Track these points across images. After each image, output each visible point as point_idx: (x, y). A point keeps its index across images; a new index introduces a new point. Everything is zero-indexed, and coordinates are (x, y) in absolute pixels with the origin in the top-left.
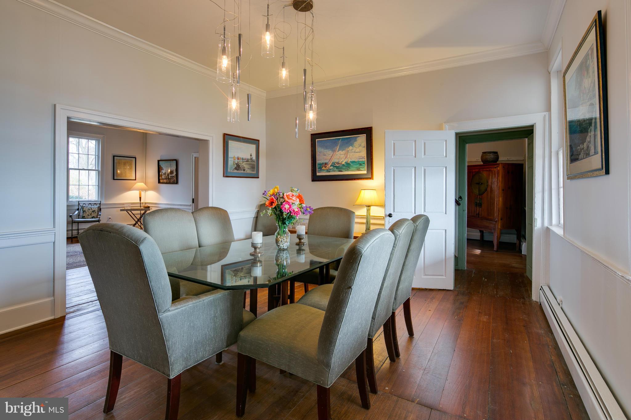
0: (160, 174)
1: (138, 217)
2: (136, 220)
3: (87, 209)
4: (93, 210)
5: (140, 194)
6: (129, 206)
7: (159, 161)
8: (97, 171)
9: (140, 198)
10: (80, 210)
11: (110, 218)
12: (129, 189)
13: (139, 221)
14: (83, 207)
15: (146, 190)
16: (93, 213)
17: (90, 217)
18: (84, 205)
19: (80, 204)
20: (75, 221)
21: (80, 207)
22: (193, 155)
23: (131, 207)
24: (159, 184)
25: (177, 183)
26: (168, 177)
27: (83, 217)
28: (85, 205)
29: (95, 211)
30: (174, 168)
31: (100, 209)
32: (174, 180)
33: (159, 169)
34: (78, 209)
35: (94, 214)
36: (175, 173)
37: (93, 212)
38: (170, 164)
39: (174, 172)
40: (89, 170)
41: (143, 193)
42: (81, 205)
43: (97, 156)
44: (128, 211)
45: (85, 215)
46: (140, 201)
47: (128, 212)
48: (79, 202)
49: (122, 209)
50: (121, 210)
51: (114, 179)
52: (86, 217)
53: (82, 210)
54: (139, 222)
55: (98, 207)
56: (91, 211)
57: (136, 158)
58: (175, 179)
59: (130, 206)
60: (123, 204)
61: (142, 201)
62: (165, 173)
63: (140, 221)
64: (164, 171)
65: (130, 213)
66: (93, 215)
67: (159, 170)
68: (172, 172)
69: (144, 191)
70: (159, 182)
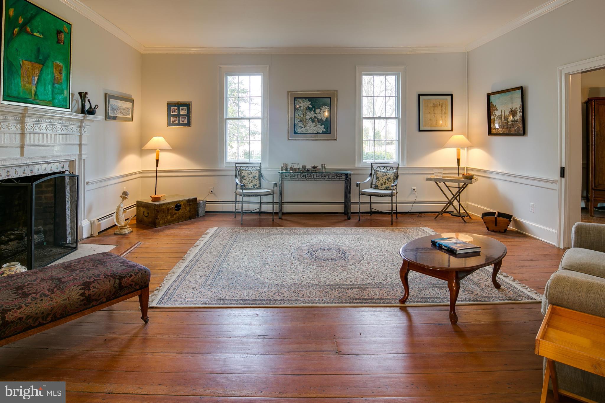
0: (492, 117)
1: (455, 191)
2: (450, 197)
3: (381, 175)
4: (388, 176)
5: (458, 154)
6: (439, 173)
7: (488, 96)
8: (397, 120)
9: (458, 160)
10: (373, 175)
11: (414, 190)
12: (441, 145)
13: (456, 198)
14: (376, 171)
15: (468, 148)
16: (387, 182)
17: (384, 187)
18: (378, 169)
19: (373, 167)
20: (363, 193)
21: (373, 172)
22: (561, 70)
23: (444, 174)
24: (490, 137)
25: (524, 133)
26: (507, 123)
27: (376, 187)
28: (380, 168)
29: (390, 178)
30: (517, 104)
31: (397, 177)
32: (518, 128)
33: (490, 108)
34: (371, 175)
35: (389, 183)
36: (519, 114)
37: (387, 179)
38: (511, 98)
39: (517, 113)
40: (386, 118)
41: (463, 152)
42: (375, 169)
43: (397, 97)
44: (437, 182)
45: (379, 184)
46: (459, 165)
47: (437, 184)
48: (372, 164)
49: (428, 176)
50: (428, 179)
51: (420, 130)
52: (379, 186)
53: (375, 175)
54: (455, 201)
55: (395, 173)
56: (385, 178)
57: (452, 95)
58: (520, 125)
59: (441, 173)
60: (432, 169)
61: (461, 166)
62: (501, 115)
63: (458, 198)
64: (498, 113)
65: (441, 184)
66: (387, 185)
67: (490, 111)
68: (513, 113)
69: (466, 149)
70: (490, 133)
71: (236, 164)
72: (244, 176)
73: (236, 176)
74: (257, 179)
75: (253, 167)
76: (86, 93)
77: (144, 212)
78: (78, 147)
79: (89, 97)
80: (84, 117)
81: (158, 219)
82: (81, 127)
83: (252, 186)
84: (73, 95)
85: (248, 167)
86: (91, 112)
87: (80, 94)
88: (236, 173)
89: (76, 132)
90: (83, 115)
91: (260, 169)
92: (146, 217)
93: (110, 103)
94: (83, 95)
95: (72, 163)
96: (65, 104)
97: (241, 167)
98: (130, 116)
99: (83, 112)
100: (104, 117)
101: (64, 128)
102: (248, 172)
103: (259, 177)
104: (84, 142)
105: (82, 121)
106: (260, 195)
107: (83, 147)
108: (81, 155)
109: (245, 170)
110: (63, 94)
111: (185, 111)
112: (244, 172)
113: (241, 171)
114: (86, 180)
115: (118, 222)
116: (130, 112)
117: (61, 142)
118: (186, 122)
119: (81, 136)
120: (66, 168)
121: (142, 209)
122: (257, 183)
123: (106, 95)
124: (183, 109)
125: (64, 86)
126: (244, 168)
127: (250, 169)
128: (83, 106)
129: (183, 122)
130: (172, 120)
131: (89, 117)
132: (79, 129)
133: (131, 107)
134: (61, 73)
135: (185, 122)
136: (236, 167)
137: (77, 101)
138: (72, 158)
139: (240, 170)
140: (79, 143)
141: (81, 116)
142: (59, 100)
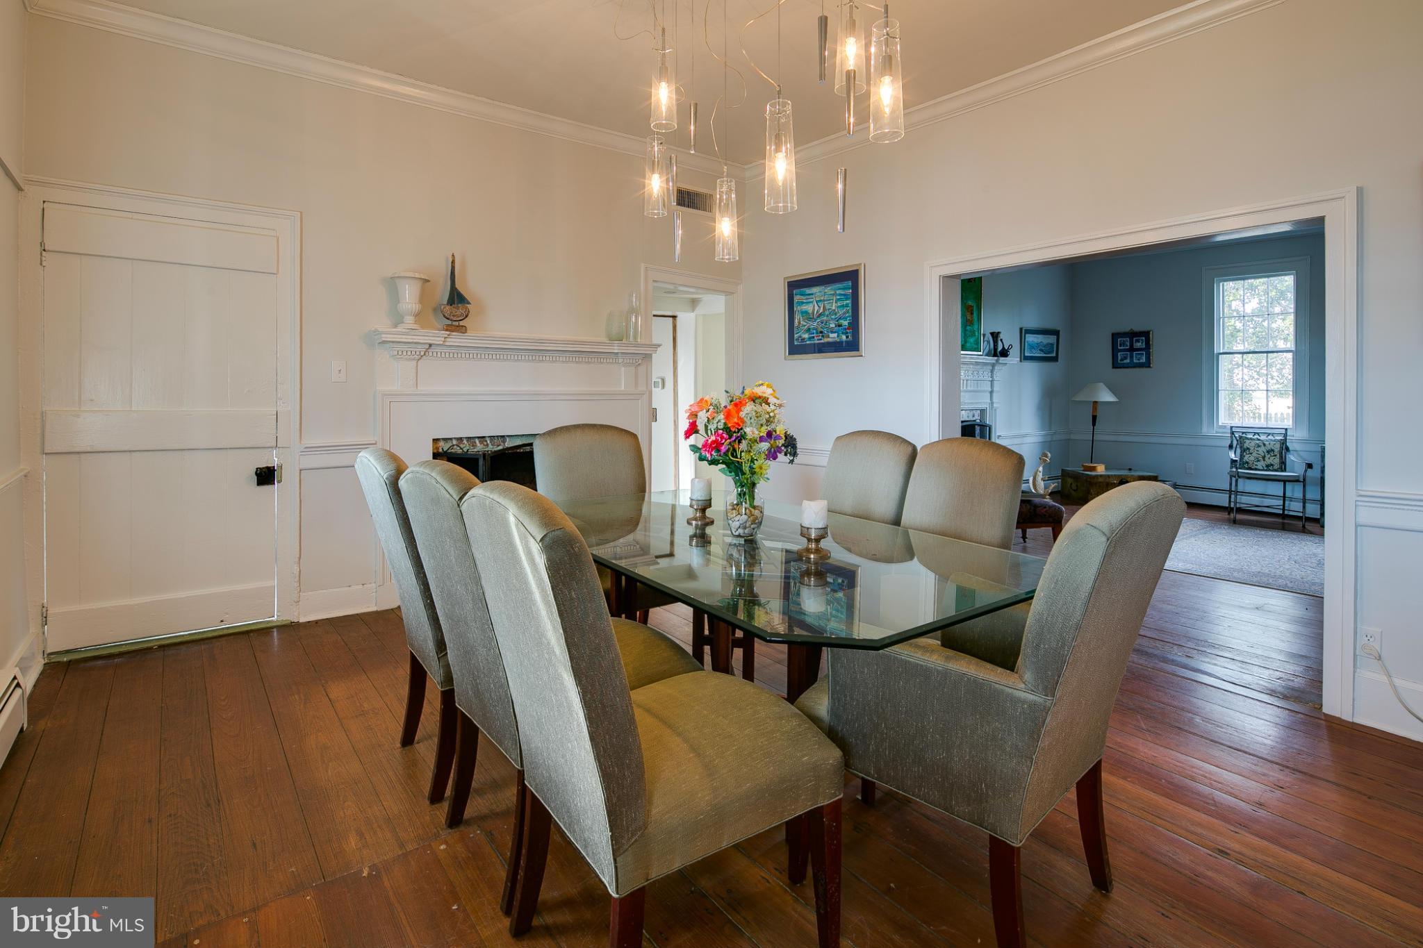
71: (1232, 427)
72: (1248, 449)
73: (1231, 447)
74: (1276, 456)
75: (1269, 434)
76: (999, 333)
77: (1071, 484)
78: (989, 395)
79: (1001, 336)
80: (997, 361)
81: (1091, 494)
82: (992, 371)
83: (1264, 466)
84: (984, 335)
85: (1258, 434)
86: (1004, 353)
87: (992, 334)
88: (1232, 442)
89: (987, 377)
90: (996, 358)
91: (1286, 439)
92: (1074, 490)
93: (1026, 340)
94: (995, 336)
95: (983, 412)
96: (976, 346)
97: (1243, 433)
98: (1054, 355)
99: (995, 355)
100: (1019, 359)
101: (975, 373)
102: (1258, 442)
103: (1281, 453)
104: (995, 389)
105: (993, 365)
106: (1285, 481)
107: (994, 394)
108: (992, 403)
109: (1251, 439)
110: (975, 336)
111: (1142, 343)
112: (1248, 441)
113: (1241, 441)
114: (998, 434)
115: (1035, 489)
116: (1053, 348)
117: (972, 389)
118: (1143, 360)
119: (992, 382)
120: (977, 418)
121: (1070, 480)
122: (1276, 461)
123: (1021, 329)
124: (1138, 341)
125: (976, 327)
126: (1250, 436)
127: (1263, 437)
128: (995, 349)
129: (1139, 360)
130: (1119, 358)
131: (1002, 360)
132: (990, 374)
133: (1055, 341)
134: (972, 314)
135: (1141, 361)
136: (1232, 433)
137: (989, 342)
138: (983, 406)
139: (1241, 437)
140: (990, 389)
141: (992, 360)
142: (971, 343)
